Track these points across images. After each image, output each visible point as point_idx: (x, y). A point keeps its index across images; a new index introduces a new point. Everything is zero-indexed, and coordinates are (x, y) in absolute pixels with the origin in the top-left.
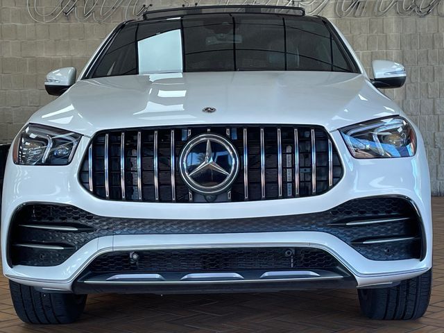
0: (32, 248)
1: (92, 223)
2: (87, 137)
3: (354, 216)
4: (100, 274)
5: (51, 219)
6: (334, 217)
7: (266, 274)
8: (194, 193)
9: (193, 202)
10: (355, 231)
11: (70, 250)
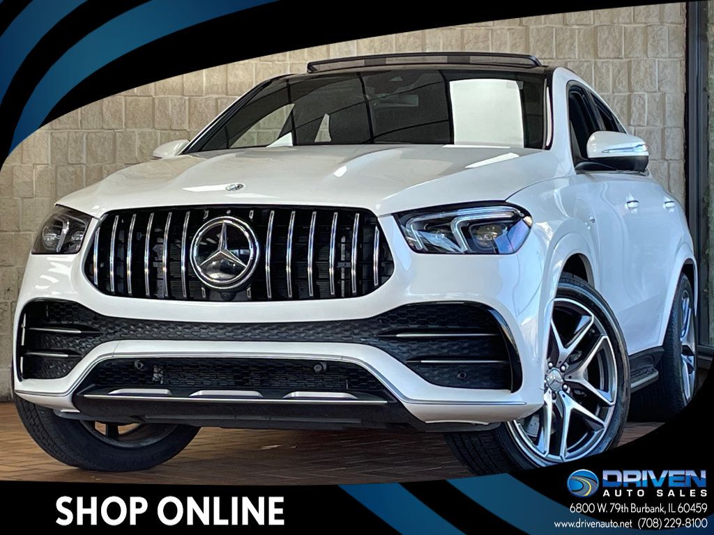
0: (39, 356)
1: (97, 326)
2: (96, 218)
3: (411, 326)
4: (102, 388)
5: (59, 320)
6: (384, 327)
7: (293, 395)
8: (208, 289)
9: (207, 300)
10: (414, 346)
11: (76, 358)
